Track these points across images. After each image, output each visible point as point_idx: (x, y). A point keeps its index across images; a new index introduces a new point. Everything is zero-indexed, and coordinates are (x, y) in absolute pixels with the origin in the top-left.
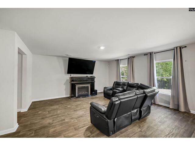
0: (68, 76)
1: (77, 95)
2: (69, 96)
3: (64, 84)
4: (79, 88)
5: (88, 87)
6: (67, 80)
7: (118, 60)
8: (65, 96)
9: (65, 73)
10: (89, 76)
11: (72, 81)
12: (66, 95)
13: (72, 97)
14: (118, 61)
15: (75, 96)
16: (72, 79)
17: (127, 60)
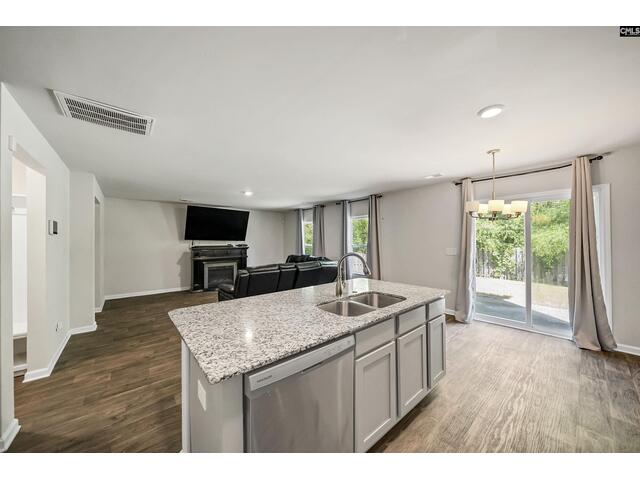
0: (187, 245)
1: (206, 286)
2: (188, 288)
3: (178, 263)
4: (210, 270)
5: (231, 268)
6: (185, 254)
7: (298, 210)
8: (179, 289)
9: (180, 239)
10: (234, 244)
11: (196, 255)
12: (182, 286)
13: (195, 289)
14: (297, 213)
15: (202, 287)
16: (196, 251)
17: (312, 212)
